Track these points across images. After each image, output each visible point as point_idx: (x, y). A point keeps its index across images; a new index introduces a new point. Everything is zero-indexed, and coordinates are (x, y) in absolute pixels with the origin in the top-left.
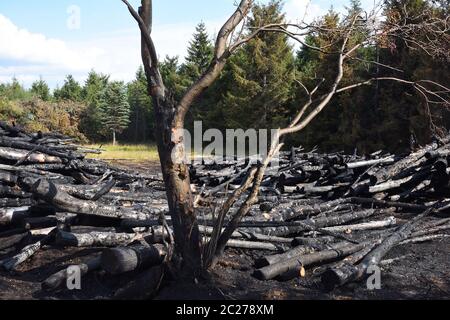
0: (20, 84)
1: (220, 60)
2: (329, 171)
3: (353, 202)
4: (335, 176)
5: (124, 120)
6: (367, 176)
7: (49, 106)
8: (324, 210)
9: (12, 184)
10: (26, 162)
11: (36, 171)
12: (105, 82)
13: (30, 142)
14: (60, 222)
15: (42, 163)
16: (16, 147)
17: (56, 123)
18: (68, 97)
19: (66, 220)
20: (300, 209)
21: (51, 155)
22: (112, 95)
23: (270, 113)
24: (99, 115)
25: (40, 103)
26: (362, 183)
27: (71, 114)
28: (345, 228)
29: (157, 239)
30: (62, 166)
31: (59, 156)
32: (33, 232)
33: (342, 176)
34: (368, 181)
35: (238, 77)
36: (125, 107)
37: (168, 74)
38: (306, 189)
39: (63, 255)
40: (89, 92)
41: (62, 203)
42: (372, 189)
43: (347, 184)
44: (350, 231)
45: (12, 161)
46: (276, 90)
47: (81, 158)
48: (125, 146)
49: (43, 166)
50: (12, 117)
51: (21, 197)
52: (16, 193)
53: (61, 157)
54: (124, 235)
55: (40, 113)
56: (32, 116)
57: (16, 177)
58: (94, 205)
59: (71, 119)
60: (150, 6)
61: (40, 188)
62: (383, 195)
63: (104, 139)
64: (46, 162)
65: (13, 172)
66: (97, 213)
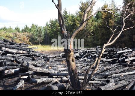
0: (12, 28)
1: (85, 21)
2: (110, 54)
3: (120, 64)
4: (112, 55)
5: (43, 38)
6: (124, 56)
7: (21, 34)
8: (112, 68)
9: (13, 61)
10: (17, 53)
11: (20, 56)
12: (37, 27)
13: (17, 47)
14: (30, 74)
15: (22, 53)
16: (13, 48)
17: (23, 39)
18: (26, 31)
19: (32, 73)
20: (105, 68)
21: (24, 51)
22: (39, 30)
23: (87, 35)
24: (35, 37)
25: (18, 33)
26: (122, 58)
27: (27, 36)
28: (121, 74)
29: (63, 81)
30: (27, 54)
31: (26, 51)
32: (21, 77)
33: (115, 55)
34: (124, 57)
35: (77, 24)
36: (43, 34)
37: (56, 24)
38: (104, 60)
39: (32, 85)
40: (32, 30)
41: (31, 69)
42: (126, 60)
43: (117, 58)
44: (122, 75)
45: (13, 53)
46: (89, 28)
47: (33, 51)
48: (43, 46)
49: (22, 55)
50: (10, 38)
51: (17, 65)
52: (15, 64)
53: (27, 51)
54: (51, 79)
55: (18, 36)
56: (16, 37)
57: (15, 59)
58: (41, 69)
59: (27, 38)
60: (61, 4)
61: (24, 64)
62: (130, 62)
63: (37, 44)
64: (23, 53)
65: (13, 57)
66: (42, 72)
